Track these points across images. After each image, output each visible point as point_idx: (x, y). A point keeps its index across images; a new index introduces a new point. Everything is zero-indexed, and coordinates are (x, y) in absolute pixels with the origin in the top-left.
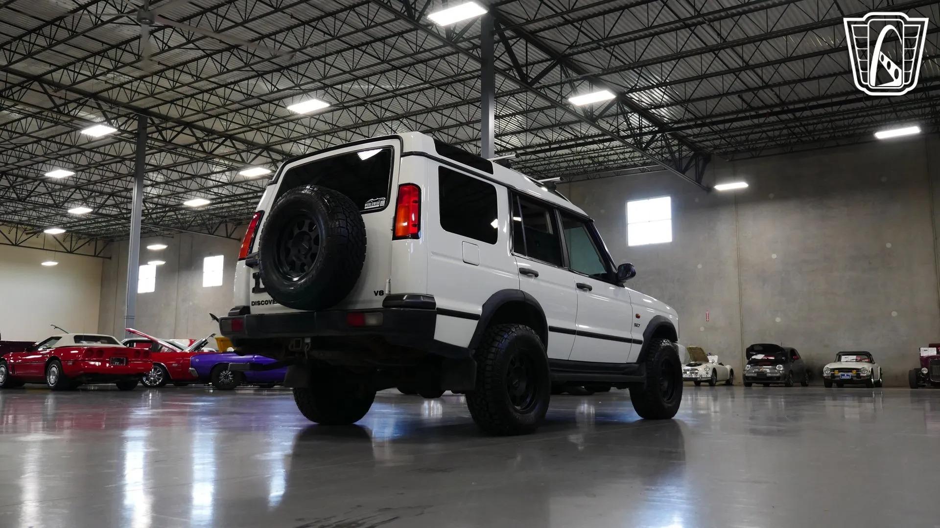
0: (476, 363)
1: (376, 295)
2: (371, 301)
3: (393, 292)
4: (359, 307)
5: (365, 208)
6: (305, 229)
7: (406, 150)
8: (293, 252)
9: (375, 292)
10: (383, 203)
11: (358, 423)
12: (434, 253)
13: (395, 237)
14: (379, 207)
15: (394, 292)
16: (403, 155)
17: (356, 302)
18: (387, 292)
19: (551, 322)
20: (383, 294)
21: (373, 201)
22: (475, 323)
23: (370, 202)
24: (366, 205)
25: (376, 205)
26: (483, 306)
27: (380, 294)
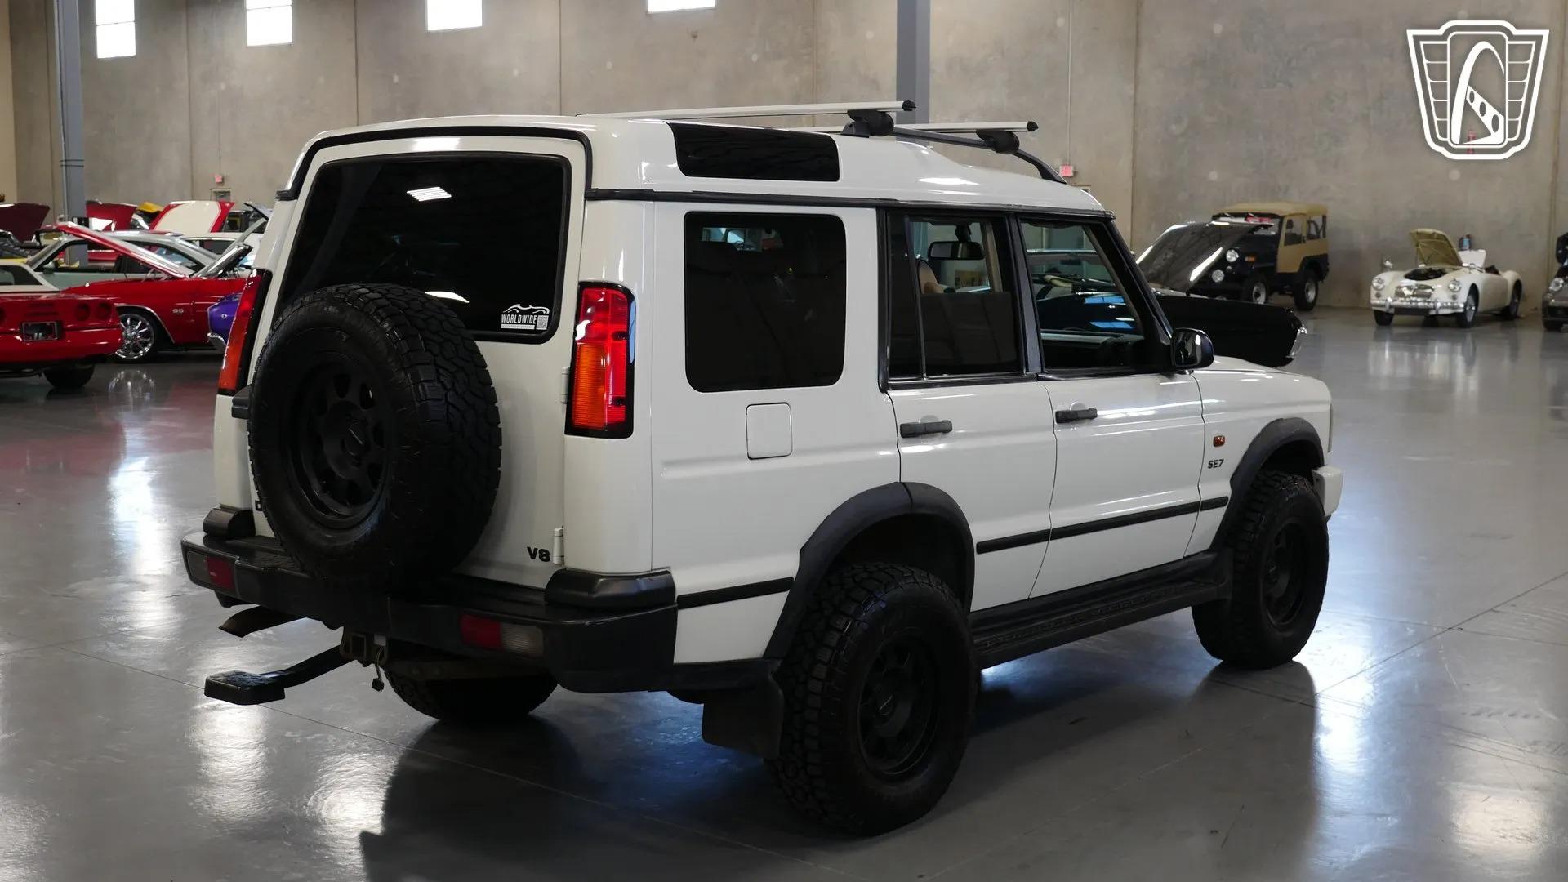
0: (781, 692)
1: (533, 556)
2: (521, 569)
3: (571, 563)
4: (494, 574)
5: (503, 326)
6: (353, 396)
7: (599, 183)
8: (331, 449)
9: (529, 549)
10: (543, 323)
11: (531, 713)
12: (669, 464)
13: (572, 428)
14: (535, 331)
15: (574, 562)
16: (593, 195)
17: (488, 564)
18: (555, 559)
19: (980, 532)
20: (548, 559)
21: (522, 312)
22: (779, 600)
23: (514, 312)
24: (504, 318)
25: (525, 324)
26: (802, 551)
27: (541, 558)
